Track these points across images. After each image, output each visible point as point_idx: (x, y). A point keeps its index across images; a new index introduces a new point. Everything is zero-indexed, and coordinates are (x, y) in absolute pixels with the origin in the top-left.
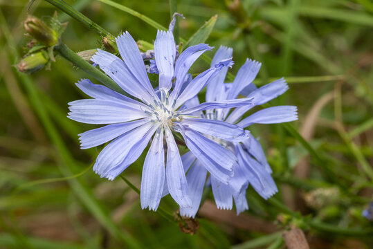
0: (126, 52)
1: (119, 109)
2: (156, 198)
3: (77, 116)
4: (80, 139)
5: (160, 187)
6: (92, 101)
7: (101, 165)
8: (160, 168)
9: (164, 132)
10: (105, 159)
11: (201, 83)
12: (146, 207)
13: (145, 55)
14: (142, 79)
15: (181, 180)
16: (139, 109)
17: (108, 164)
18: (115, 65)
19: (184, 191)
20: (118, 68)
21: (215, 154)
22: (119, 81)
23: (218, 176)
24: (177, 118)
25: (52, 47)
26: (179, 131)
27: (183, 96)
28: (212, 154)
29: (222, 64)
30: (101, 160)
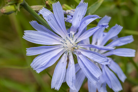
0: (57, 11)
1: (49, 38)
2: (59, 84)
3: (27, 38)
4: (26, 50)
5: (62, 79)
6: (36, 32)
7: (34, 64)
8: (63, 70)
9: (68, 53)
10: (37, 62)
11: (91, 33)
12: (53, 88)
13: (65, 12)
14: (62, 25)
15: (73, 78)
16: (58, 40)
17: (38, 64)
18: (50, 17)
19: (73, 84)
20: (52, 18)
21: (92, 69)
22: (51, 25)
23: (92, 80)
24: (76, 48)
25: (20, 4)
26: (76, 54)
27: (81, 37)
28: (90, 68)
29: (103, 26)
30: (35, 62)
